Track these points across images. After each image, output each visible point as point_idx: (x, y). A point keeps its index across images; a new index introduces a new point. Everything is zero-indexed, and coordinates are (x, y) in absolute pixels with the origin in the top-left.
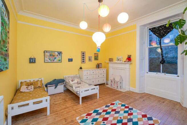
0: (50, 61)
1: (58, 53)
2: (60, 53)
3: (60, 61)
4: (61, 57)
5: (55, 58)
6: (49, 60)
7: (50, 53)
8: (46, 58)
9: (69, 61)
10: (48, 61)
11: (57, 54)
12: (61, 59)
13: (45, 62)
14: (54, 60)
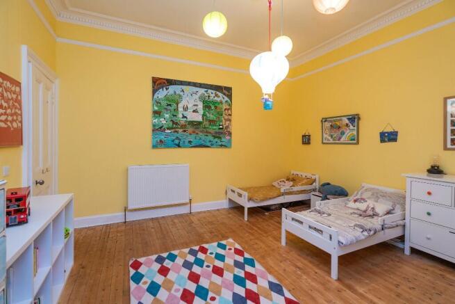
0: (331, 141)
1: (349, 119)
2: (354, 119)
3: (354, 140)
4: (356, 128)
5: (343, 133)
6: (330, 138)
7: (331, 121)
8: (324, 134)
9: (382, 141)
10: (328, 140)
11: (347, 122)
12: (356, 134)
13: (323, 143)
14: (339, 139)
